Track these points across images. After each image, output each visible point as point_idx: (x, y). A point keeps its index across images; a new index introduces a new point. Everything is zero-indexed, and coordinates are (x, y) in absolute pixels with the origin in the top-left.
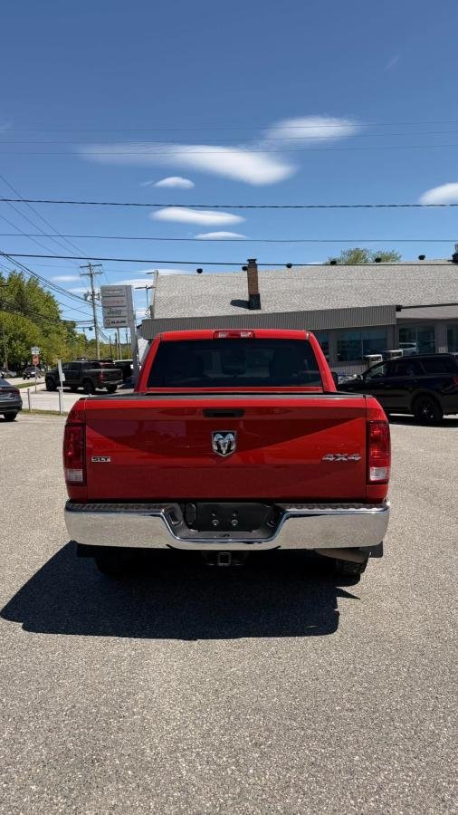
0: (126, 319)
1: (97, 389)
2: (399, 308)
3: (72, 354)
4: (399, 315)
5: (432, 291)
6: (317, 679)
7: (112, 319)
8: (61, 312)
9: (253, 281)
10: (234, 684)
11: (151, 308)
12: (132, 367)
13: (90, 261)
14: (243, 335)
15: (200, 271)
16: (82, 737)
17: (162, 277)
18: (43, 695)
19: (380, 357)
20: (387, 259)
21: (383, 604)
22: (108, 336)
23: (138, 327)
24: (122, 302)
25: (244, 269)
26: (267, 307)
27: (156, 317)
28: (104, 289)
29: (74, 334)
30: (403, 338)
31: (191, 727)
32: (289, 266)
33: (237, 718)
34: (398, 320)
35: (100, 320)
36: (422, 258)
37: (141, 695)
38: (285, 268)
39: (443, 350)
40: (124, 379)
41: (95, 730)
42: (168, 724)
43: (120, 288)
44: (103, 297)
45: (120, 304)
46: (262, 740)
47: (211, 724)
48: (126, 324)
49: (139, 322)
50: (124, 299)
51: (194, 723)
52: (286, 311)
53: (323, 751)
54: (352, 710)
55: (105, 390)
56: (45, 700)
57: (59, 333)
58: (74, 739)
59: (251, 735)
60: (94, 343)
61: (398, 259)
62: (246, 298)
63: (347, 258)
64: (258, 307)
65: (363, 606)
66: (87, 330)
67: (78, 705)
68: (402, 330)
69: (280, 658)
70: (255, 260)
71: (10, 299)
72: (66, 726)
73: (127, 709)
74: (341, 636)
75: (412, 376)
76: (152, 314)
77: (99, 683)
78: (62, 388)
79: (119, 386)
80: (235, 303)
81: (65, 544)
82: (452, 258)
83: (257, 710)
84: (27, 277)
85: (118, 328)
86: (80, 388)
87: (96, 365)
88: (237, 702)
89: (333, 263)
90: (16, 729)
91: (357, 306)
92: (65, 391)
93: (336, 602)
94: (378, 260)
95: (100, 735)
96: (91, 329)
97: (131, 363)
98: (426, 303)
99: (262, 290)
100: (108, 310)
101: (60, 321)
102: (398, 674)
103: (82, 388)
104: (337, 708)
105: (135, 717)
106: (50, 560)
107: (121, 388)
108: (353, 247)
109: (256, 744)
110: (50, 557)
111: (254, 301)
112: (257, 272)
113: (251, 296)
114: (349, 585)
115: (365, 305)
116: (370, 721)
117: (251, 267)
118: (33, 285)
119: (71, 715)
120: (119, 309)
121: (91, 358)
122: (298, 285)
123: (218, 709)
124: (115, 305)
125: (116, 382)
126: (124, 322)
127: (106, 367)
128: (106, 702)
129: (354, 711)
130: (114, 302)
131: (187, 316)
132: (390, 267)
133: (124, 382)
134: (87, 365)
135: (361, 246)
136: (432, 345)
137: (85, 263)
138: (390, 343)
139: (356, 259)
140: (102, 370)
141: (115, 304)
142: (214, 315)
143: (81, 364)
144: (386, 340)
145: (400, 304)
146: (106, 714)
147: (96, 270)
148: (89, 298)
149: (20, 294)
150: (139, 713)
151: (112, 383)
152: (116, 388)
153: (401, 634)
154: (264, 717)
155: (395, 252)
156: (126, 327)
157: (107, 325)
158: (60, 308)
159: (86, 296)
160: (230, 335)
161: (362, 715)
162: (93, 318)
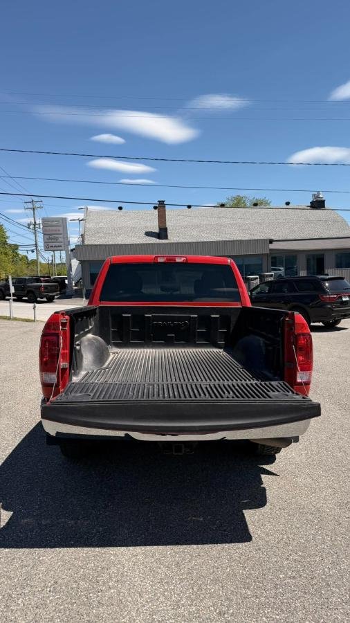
0: (62, 244)
1: (39, 299)
2: (271, 241)
3: (16, 271)
4: (272, 246)
5: (296, 228)
6: (259, 549)
7: (51, 244)
8: (8, 238)
9: (162, 218)
10: (192, 556)
11: (82, 236)
12: (66, 282)
13: (33, 198)
14: (178, 260)
15: (120, 208)
16: (68, 613)
17: (91, 212)
18: (27, 572)
19: (257, 278)
20: (261, 204)
21: (298, 480)
22: (46, 257)
23: (72, 250)
24: (59, 230)
25: (155, 208)
26: (173, 238)
27: (87, 243)
28: (44, 220)
29: (18, 255)
30: (274, 264)
31: (162, 598)
32: (189, 207)
33: (200, 589)
34: (271, 250)
35: (41, 244)
36: (288, 204)
37: (113, 570)
38: (186, 208)
39: (303, 273)
40: (60, 291)
41: (78, 605)
42: (141, 596)
43: (57, 220)
44: (44, 226)
45: (57, 232)
46: (225, 609)
47: (178, 595)
48: (62, 248)
49: (72, 247)
50: (61, 228)
51: (164, 595)
52: (187, 241)
53: (278, 617)
54: (294, 577)
55: (45, 299)
56: (29, 577)
57: (6, 254)
58: (60, 614)
59: (214, 605)
60: (35, 262)
61: (269, 204)
62: (157, 230)
63: (231, 203)
64: (166, 237)
65: (282, 482)
66: (30, 252)
67: (60, 581)
68: (274, 258)
69: (225, 531)
70: (164, 201)
72: (51, 601)
73: (104, 583)
74: (271, 509)
75: (286, 293)
76: (83, 241)
77: (75, 559)
78: (12, 298)
79: (56, 297)
80: (148, 234)
81: (29, 430)
82: (310, 205)
83: (215, 581)
85: (54, 251)
86: (24, 298)
87: (38, 280)
88: (197, 574)
89: (222, 206)
90: (6, 606)
91: (240, 239)
92: (14, 300)
93: (261, 479)
94: (255, 205)
95: (83, 610)
96: (33, 251)
97: (66, 278)
98: (291, 238)
99: (169, 224)
100: (47, 237)
101: (7, 244)
102: (324, 543)
103: (26, 298)
104: (281, 576)
105: (112, 591)
106: (19, 444)
107: (57, 298)
108: (235, 194)
109: (220, 613)
110: (18, 442)
111: (162, 233)
112: (165, 211)
113: (160, 229)
114: (268, 464)
115: (247, 238)
116: (311, 587)
117: (161, 206)
119: (55, 591)
120: (56, 236)
121: (33, 274)
122: (196, 221)
123: (181, 580)
124: (53, 233)
125: (54, 294)
126: (60, 246)
127: (46, 281)
128: (84, 577)
129: (296, 578)
130: (52, 230)
131: (111, 243)
132: (264, 210)
133: (60, 294)
134: (31, 280)
135: (242, 194)
136: (295, 269)
137: (29, 199)
138: (264, 267)
139: (238, 203)
140: (43, 284)
142: (131, 243)
143: (25, 279)
144: (261, 265)
145: (273, 238)
146: (86, 589)
147: (37, 205)
148: (31, 227)
150: (114, 587)
151: (50, 294)
152: (54, 298)
153: (319, 506)
154: (222, 587)
155: (267, 199)
156: (61, 250)
157: (47, 249)
158: (8, 234)
159: (29, 225)
160: (167, 259)
161: (303, 582)
162: (34, 243)
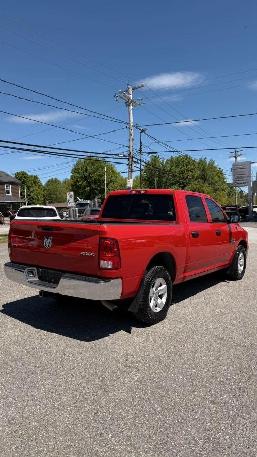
0: (246, 181)
7: (238, 182)
13: (236, 149)
28: (234, 165)
43: (244, 164)
44: (233, 169)
48: (246, 184)
50: (246, 170)
71: (198, 172)
84: (208, 161)
100: (235, 177)
118: (212, 164)
120: (242, 176)
126: (245, 183)
130: (242, 171)
141: (240, 173)
147: (238, 154)
149: (204, 170)
156: (246, 186)
160: (137, 192)
